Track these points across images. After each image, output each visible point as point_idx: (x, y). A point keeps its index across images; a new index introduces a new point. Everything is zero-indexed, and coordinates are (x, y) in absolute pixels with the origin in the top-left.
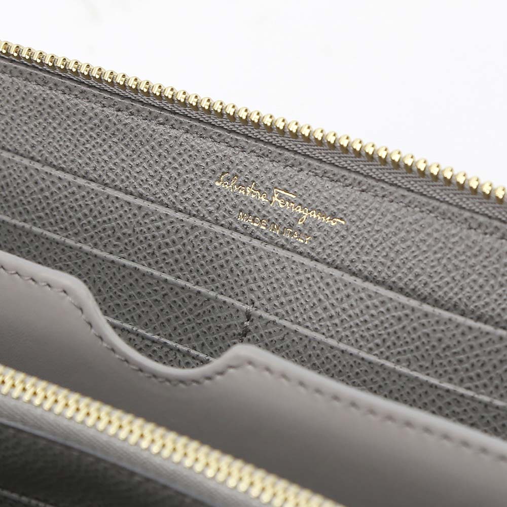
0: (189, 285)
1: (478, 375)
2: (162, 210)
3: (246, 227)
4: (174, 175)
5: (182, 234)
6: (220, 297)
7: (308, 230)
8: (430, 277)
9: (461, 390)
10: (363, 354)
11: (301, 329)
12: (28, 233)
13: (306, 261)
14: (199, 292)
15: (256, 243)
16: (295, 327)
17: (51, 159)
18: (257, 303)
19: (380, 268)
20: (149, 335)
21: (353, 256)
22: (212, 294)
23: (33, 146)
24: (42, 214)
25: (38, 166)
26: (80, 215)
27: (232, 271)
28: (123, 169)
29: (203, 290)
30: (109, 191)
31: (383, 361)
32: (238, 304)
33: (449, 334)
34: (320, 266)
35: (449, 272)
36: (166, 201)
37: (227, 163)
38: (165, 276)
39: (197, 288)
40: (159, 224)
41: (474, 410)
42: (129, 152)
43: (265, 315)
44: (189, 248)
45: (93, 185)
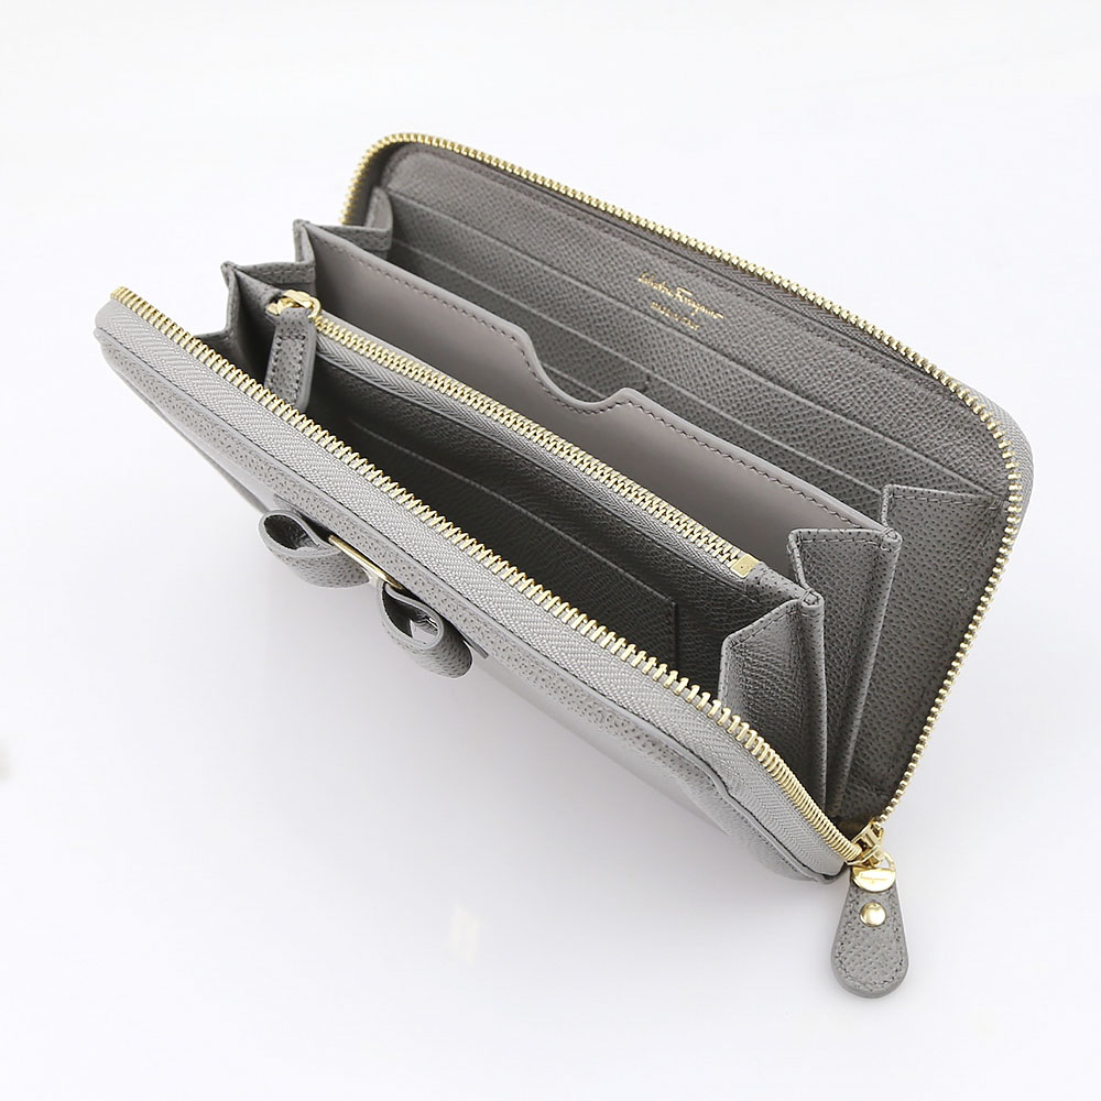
0: (611, 351)
1: (800, 437)
2: (599, 294)
3: (656, 313)
4: (611, 270)
5: (611, 314)
6: (632, 362)
7: (697, 320)
8: (777, 363)
9: (787, 447)
10: (722, 413)
11: (683, 391)
12: (507, 301)
13: (693, 342)
14: (617, 357)
15: (660, 325)
16: (679, 389)
17: (529, 250)
18: (656, 370)
19: (744, 353)
20: (580, 384)
21: (726, 343)
22: (626, 359)
23: (518, 240)
24: (518, 289)
25: (519, 254)
26: (543, 293)
27: (642, 344)
28: (577, 263)
29: (620, 355)
30: (564, 277)
31: (735, 420)
32: (642, 368)
33: (783, 405)
34: (702, 347)
35: (790, 361)
36: (603, 288)
37: (647, 265)
38: (595, 343)
39: (617, 354)
40: (595, 304)
41: (793, 461)
42: (582, 250)
43: (660, 378)
44: (614, 324)
45: (555, 272)
